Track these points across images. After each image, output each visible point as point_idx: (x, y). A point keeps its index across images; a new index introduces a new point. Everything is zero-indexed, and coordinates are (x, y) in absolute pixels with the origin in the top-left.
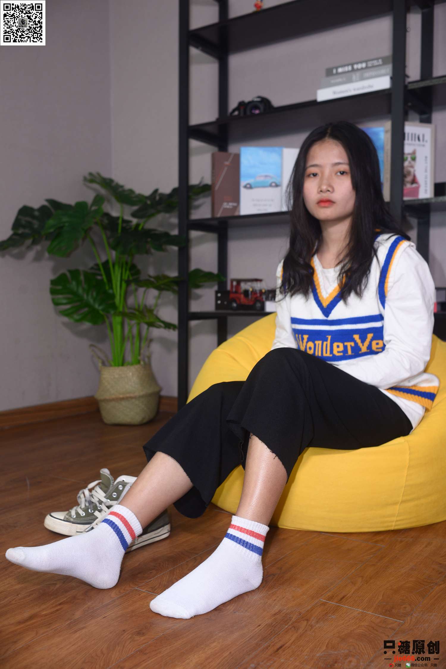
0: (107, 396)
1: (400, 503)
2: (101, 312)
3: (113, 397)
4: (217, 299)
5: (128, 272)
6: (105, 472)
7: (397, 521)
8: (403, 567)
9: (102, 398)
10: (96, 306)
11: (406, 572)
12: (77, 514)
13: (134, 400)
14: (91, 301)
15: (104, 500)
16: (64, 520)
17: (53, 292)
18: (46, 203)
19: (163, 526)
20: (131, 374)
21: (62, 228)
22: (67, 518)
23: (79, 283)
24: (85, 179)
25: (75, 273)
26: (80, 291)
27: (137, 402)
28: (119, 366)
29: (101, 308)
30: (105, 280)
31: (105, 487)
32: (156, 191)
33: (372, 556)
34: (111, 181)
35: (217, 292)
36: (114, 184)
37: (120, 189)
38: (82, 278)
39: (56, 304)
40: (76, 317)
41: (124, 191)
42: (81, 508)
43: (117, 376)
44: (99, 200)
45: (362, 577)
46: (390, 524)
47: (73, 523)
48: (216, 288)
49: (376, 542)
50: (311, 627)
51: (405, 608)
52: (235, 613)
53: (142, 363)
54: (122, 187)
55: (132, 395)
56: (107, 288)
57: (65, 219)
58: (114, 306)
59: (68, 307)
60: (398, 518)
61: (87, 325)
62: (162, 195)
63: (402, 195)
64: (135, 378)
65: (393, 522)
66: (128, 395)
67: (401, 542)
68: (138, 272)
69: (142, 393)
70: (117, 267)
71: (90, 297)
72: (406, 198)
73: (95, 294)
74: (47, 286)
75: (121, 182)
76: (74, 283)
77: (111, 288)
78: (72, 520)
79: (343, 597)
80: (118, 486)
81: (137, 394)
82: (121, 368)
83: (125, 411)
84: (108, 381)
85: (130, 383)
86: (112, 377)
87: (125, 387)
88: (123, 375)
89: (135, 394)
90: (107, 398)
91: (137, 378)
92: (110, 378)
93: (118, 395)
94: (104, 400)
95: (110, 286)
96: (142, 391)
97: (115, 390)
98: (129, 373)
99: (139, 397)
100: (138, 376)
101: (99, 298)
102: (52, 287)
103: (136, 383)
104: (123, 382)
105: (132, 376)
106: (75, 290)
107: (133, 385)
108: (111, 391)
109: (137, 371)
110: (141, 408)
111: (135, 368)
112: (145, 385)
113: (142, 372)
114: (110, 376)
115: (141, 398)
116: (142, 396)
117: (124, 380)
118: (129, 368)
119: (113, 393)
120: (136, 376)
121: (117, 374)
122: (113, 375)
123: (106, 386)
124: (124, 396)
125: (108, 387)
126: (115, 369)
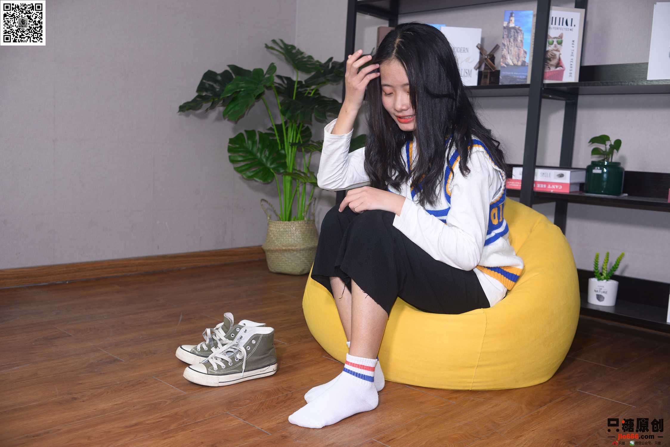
0: (272, 247)
1: (476, 367)
2: (272, 171)
3: (277, 248)
5: (299, 135)
6: (230, 316)
7: (474, 382)
8: (459, 422)
9: (267, 249)
10: (268, 165)
11: (459, 426)
12: (202, 348)
13: (295, 253)
14: (264, 160)
15: (224, 339)
16: (190, 352)
17: (230, 150)
18: (228, 69)
19: (269, 365)
20: (294, 229)
21: (238, 92)
22: (193, 351)
23: (254, 143)
24: (267, 47)
25: (251, 134)
26: (255, 150)
27: (298, 255)
28: (286, 220)
29: (272, 166)
30: (278, 141)
31: (226, 329)
32: (331, 59)
33: (438, 410)
34: (293, 47)
36: (294, 51)
37: (300, 57)
38: (257, 138)
39: (232, 161)
40: (249, 174)
41: (304, 58)
42: (205, 344)
43: (282, 230)
44: (272, 68)
45: (419, 426)
46: (467, 384)
47: (198, 355)
49: (450, 399)
52: (296, 440)
53: (305, 219)
54: (302, 53)
55: (293, 248)
56: (280, 148)
57: (242, 85)
58: (284, 165)
59: (242, 164)
60: (475, 380)
61: (258, 182)
62: (335, 63)
63: (543, 78)
64: (297, 233)
65: (471, 383)
66: (290, 248)
67: (473, 401)
68: (310, 135)
69: (302, 247)
70: (290, 130)
71: (263, 155)
72: (547, 82)
73: (267, 153)
74: (226, 144)
75: (302, 50)
76: (250, 142)
77: (284, 149)
78: (197, 353)
79: (392, 440)
80: (236, 328)
81: (298, 247)
82: (287, 222)
83: (287, 262)
84: (273, 233)
85: (293, 237)
86: (278, 230)
87: (289, 241)
88: (287, 229)
89: (296, 247)
90: (272, 249)
91: (300, 232)
92: (276, 231)
93: (281, 246)
94: (269, 251)
95: (283, 147)
96: (303, 245)
97: (279, 242)
98: (292, 228)
99: (300, 250)
100: (301, 231)
101: (271, 157)
102: (230, 145)
103: (298, 237)
104: (287, 235)
105: (295, 230)
106: (250, 149)
107: (296, 239)
108: (275, 243)
109: (300, 226)
110: (302, 260)
111: (298, 223)
112: (306, 239)
113: (305, 227)
114: (276, 229)
115: (301, 252)
116: (303, 250)
117: (288, 234)
118: (294, 223)
119: (277, 245)
120: (299, 230)
121: (282, 228)
122: (279, 228)
123: (272, 238)
124: (287, 248)
125: (274, 239)
126: (281, 223)
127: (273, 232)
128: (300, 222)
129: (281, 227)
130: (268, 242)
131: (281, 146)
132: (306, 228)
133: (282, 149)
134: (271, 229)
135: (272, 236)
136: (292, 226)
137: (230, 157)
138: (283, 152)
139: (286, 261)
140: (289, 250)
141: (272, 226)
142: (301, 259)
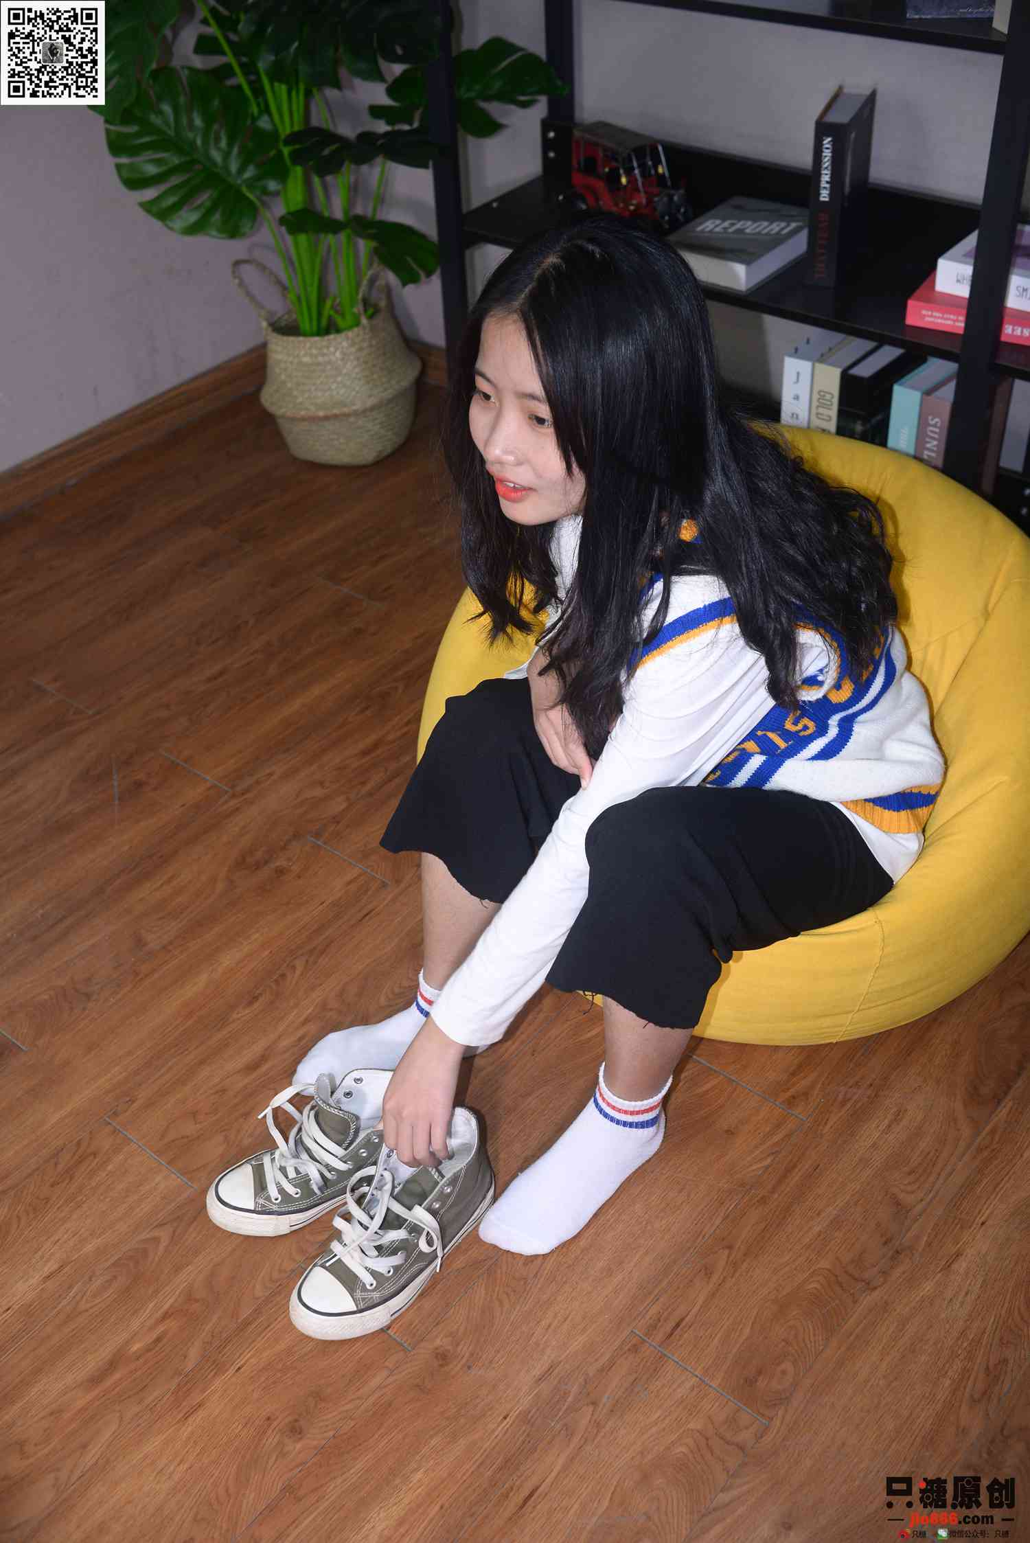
0: (288, 410)
2: (244, 189)
3: (303, 413)
4: (547, 145)
8: (819, 1214)
10: (233, 173)
11: (819, 1235)
13: (352, 419)
14: (219, 160)
17: (116, 146)
20: (338, 354)
23: (176, 109)
25: (163, 79)
26: (185, 132)
27: (361, 422)
28: (312, 334)
29: (245, 176)
30: (246, 90)
33: (769, 1160)
35: (546, 125)
39: (131, 182)
43: (306, 359)
45: (730, 1247)
48: (540, 109)
49: (791, 1102)
50: (595, 1431)
51: (784, 1372)
52: (469, 1368)
53: (364, 320)
55: (346, 410)
56: (255, 110)
64: (349, 366)
66: (336, 411)
69: (370, 402)
71: (212, 146)
73: (224, 139)
76: (167, 108)
77: (267, 110)
79: (678, 1325)
81: (358, 406)
83: (336, 442)
84: (285, 370)
85: (339, 379)
86: (296, 361)
87: (330, 389)
88: (320, 359)
89: (354, 408)
90: (289, 414)
91: (355, 363)
92: (291, 363)
93: (313, 408)
94: (283, 417)
95: (262, 106)
96: (370, 396)
97: (306, 395)
98: (334, 353)
99: (364, 411)
100: (358, 359)
101: (235, 150)
102: (112, 128)
103: (354, 375)
104: (324, 375)
105: (343, 359)
106: (171, 133)
107: (348, 383)
108: (296, 397)
109: (353, 344)
110: (373, 433)
111: (347, 338)
112: (375, 376)
113: (365, 345)
114: (291, 359)
115: (368, 413)
116: (372, 409)
117: (324, 371)
118: (335, 339)
119: (301, 403)
120: (352, 357)
121: (305, 355)
122: (298, 356)
123: (284, 382)
124: (329, 413)
125: (289, 385)
126: (299, 342)
127: (283, 365)
128: (350, 334)
129: (303, 352)
130: (277, 391)
131: (258, 105)
132: (371, 346)
133: (261, 113)
134: (279, 357)
135: (283, 377)
136: (332, 349)
137: (119, 167)
138: (264, 123)
139: (332, 440)
140: (336, 416)
141: (279, 349)
142: (369, 431)
